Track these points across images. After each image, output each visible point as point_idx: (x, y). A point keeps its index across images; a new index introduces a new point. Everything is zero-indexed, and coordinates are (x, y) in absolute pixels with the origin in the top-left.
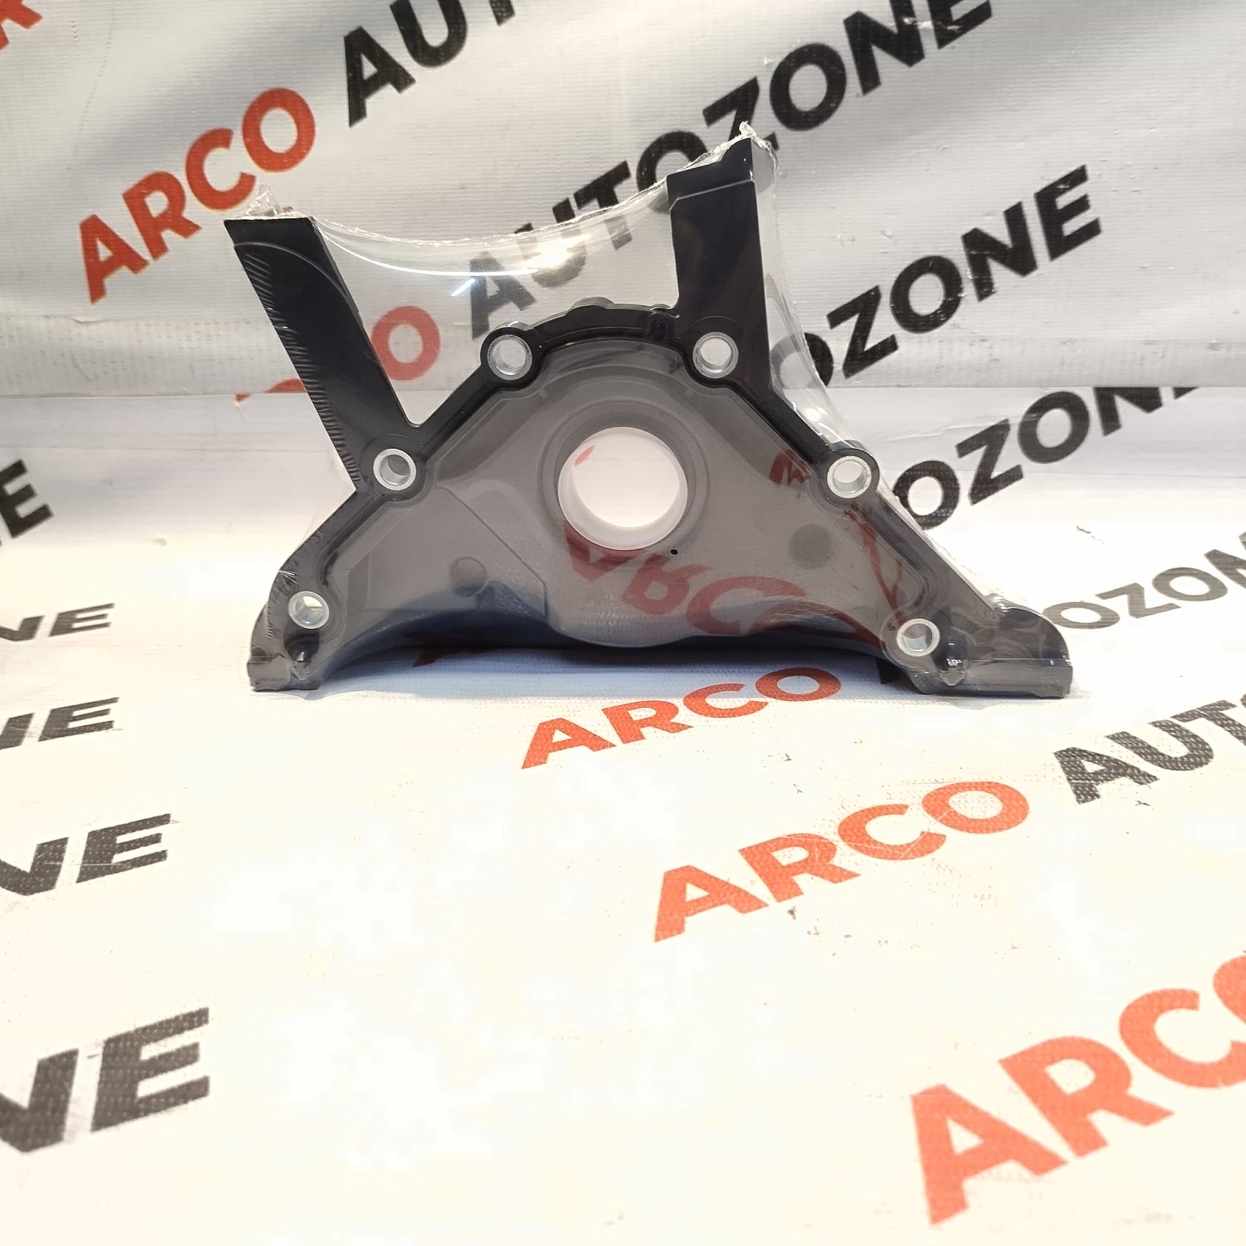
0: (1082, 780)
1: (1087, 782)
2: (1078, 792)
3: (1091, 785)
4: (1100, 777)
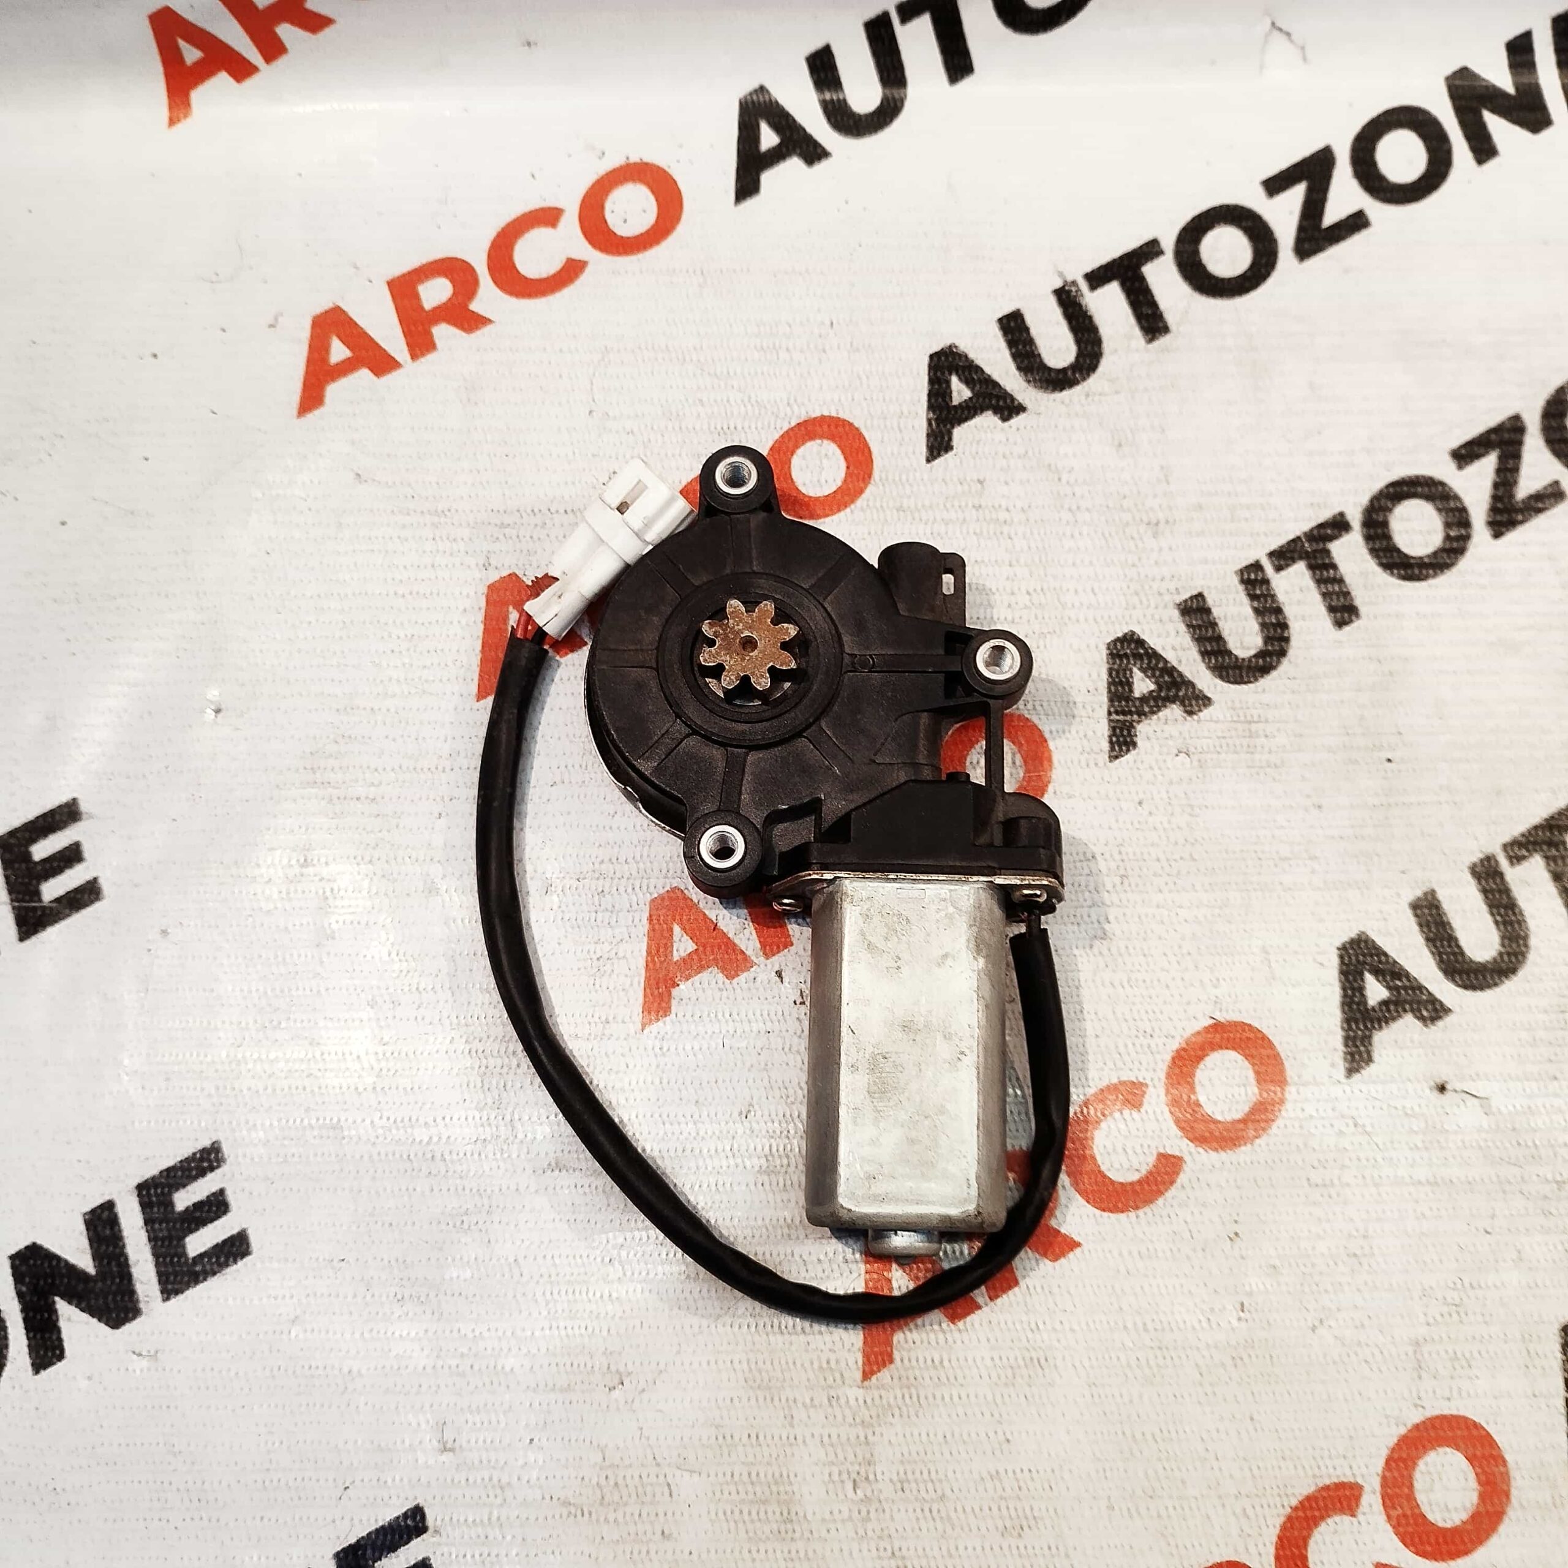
0: (1124, 713)
1: (1128, 718)
2: (1114, 739)
3: (1130, 727)
4: (1146, 709)
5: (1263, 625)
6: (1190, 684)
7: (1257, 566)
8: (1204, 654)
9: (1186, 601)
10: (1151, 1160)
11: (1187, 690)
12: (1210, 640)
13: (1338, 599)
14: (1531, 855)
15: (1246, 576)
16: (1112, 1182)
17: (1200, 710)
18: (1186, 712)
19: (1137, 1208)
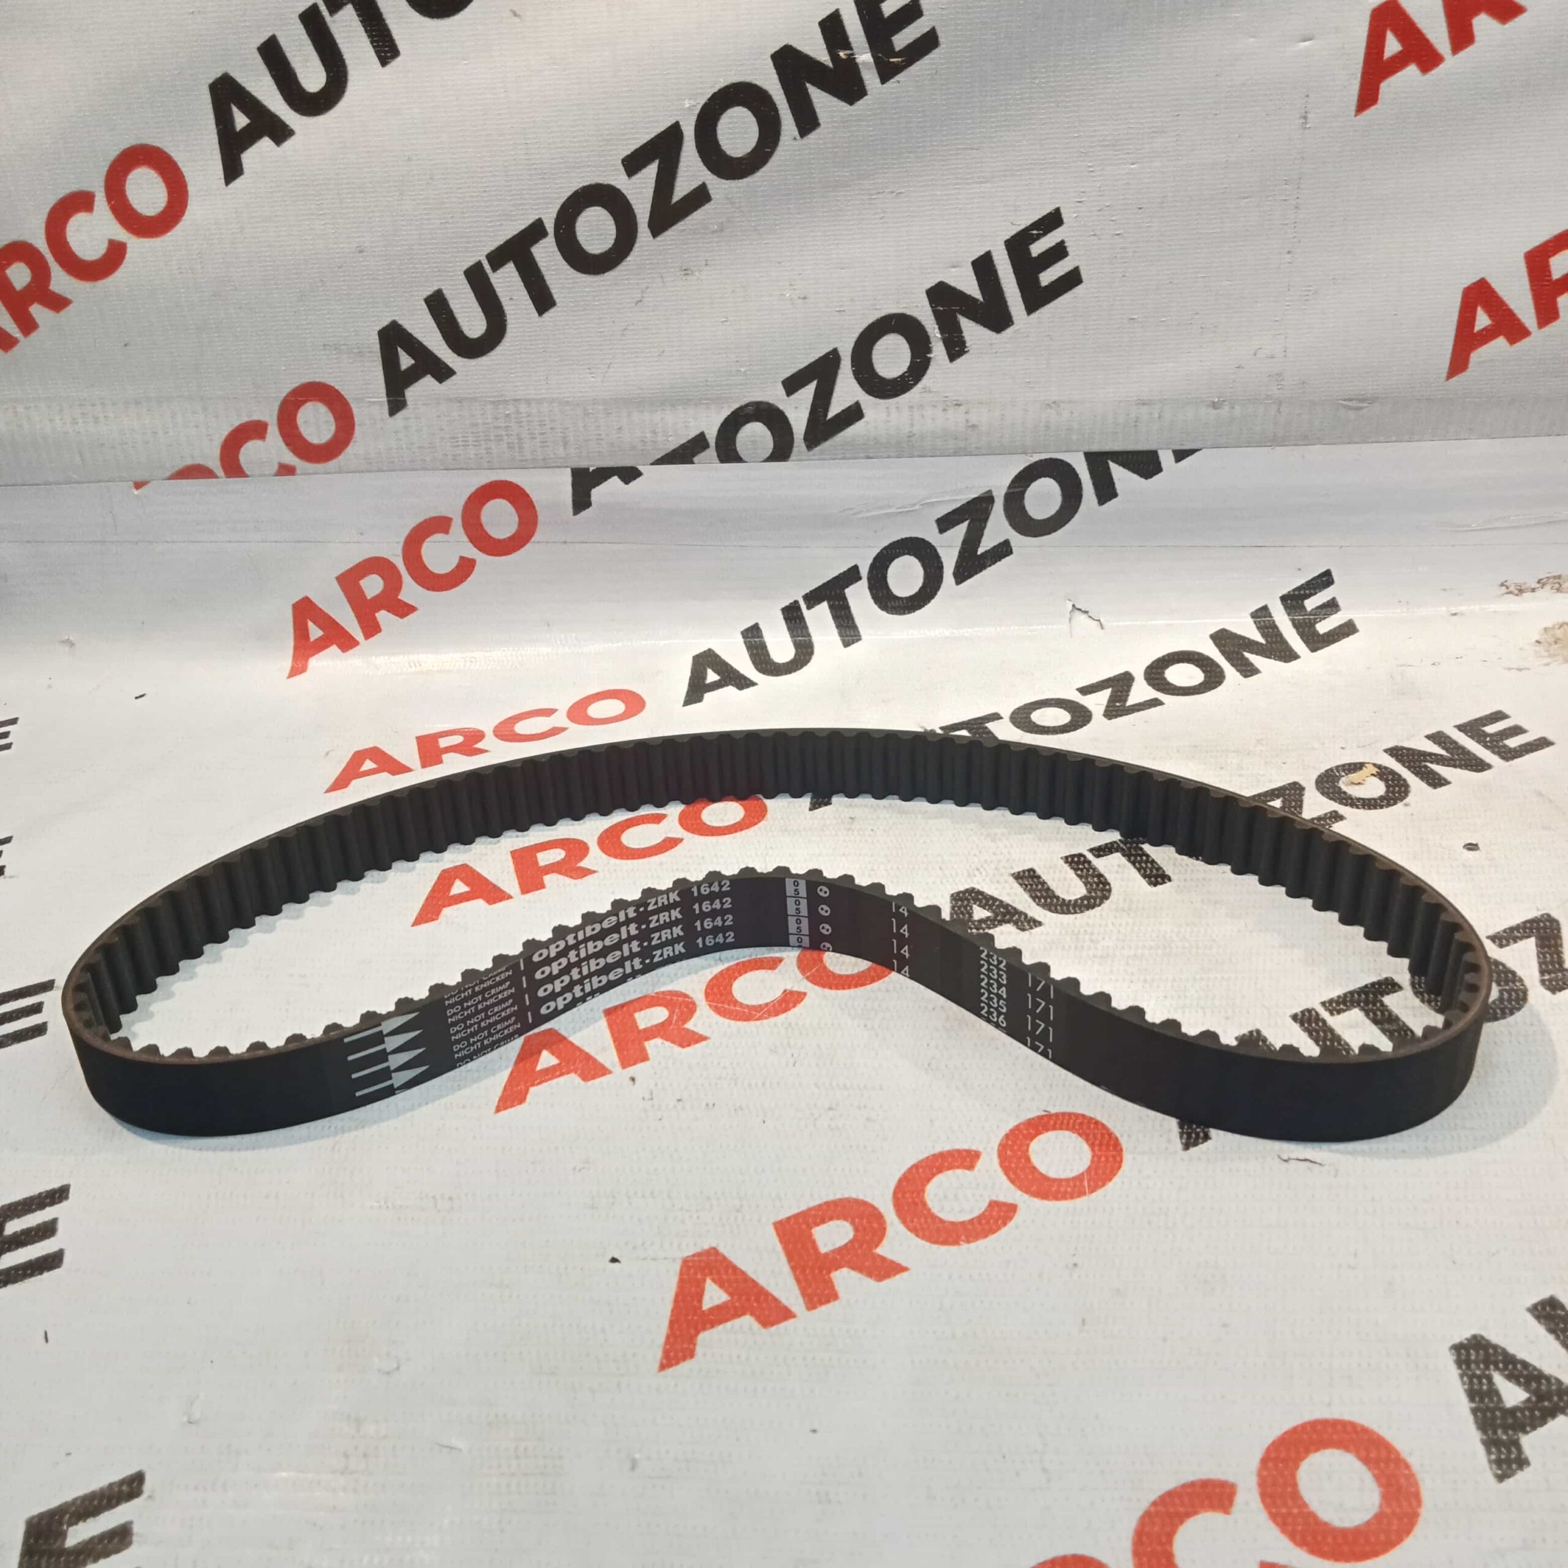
5: (1086, 884)
6: (1020, 913)
7: (1080, 855)
8: (1034, 898)
9: (1019, 873)
10: (983, 1206)
11: (1020, 917)
12: (1040, 891)
13: (1151, 870)
14: (1348, 1009)
15: (1070, 859)
16: (942, 1221)
17: (1031, 928)
18: (1018, 928)
19: (968, 1242)
